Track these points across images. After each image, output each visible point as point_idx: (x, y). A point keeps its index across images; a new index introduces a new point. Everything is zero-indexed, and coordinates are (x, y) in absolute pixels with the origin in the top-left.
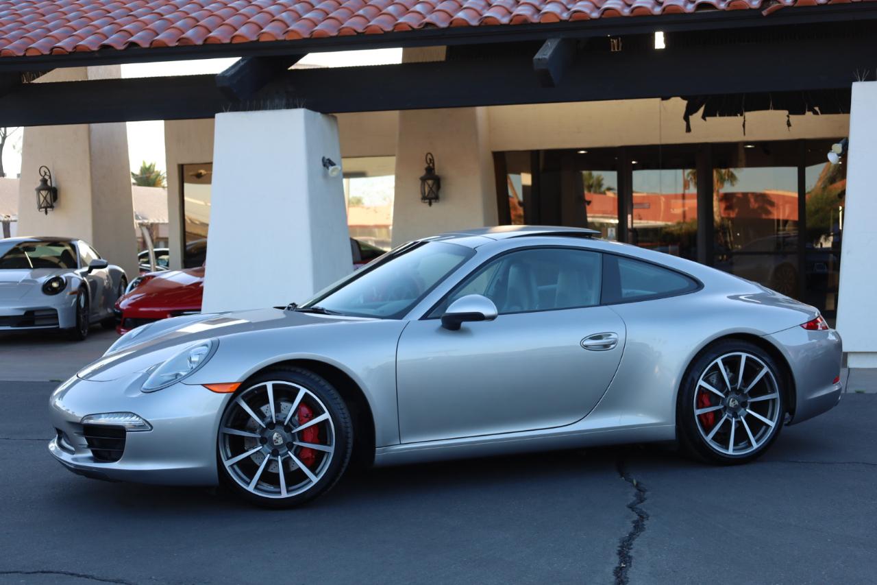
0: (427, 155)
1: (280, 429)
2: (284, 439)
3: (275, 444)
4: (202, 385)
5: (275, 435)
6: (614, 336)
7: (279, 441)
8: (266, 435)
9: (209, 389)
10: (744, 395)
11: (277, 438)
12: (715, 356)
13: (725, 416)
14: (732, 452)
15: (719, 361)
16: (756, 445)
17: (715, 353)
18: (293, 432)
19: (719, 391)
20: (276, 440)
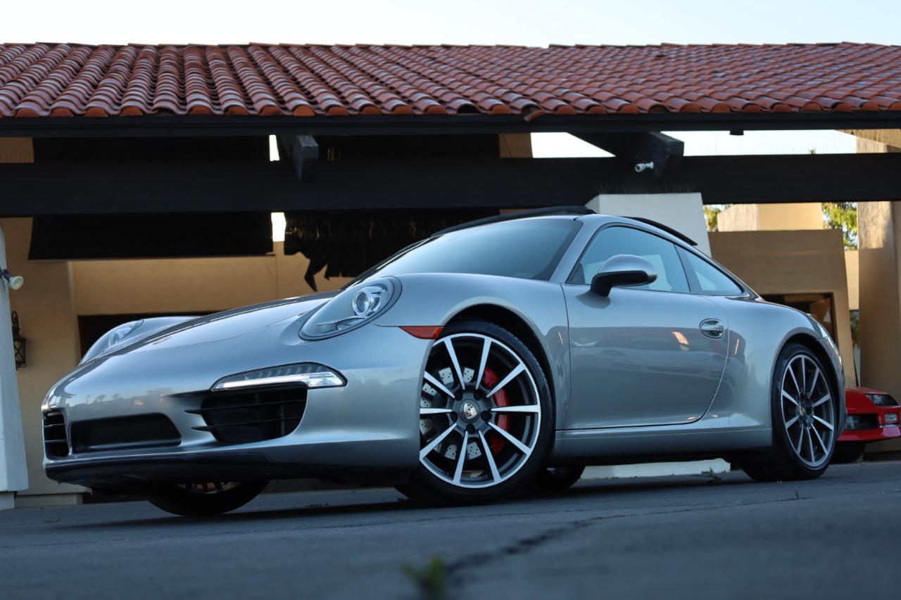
1: (470, 396)
2: (477, 409)
4: (400, 327)
5: (466, 406)
6: (720, 324)
7: (471, 412)
8: (457, 408)
9: (407, 331)
10: (808, 400)
11: (469, 410)
12: (786, 361)
13: (802, 426)
14: (815, 464)
15: (789, 366)
16: (827, 452)
17: (786, 359)
18: (488, 396)
19: (795, 399)
20: (469, 412)
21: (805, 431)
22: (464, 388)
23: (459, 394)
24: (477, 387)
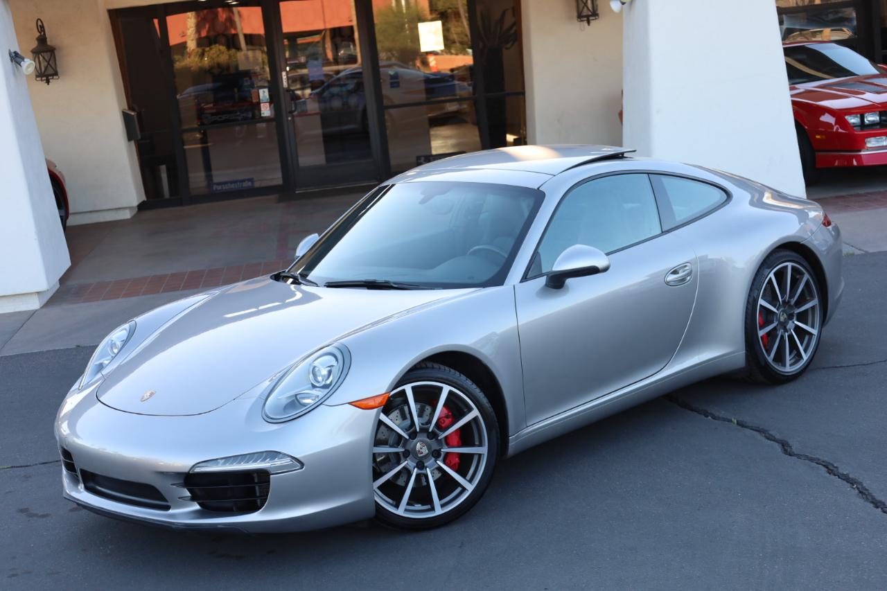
0: (37, 21)
1: (424, 437)
2: (429, 448)
3: (419, 455)
4: (349, 403)
5: (418, 445)
6: (688, 266)
7: (423, 450)
8: (410, 447)
9: (355, 406)
10: (791, 307)
11: (421, 448)
12: (769, 270)
13: (780, 332)
14: (789, 368)
15: (772, 275)
16: (805, 357)
17: (769, 268)
18: (439, 438)
19: (775, 307)
20: (421, 450)
21: (782, 337)
22: (418, 430)
23: (413, 435)
24: (430, 430)
